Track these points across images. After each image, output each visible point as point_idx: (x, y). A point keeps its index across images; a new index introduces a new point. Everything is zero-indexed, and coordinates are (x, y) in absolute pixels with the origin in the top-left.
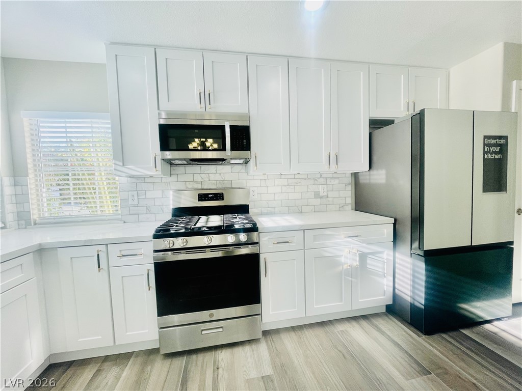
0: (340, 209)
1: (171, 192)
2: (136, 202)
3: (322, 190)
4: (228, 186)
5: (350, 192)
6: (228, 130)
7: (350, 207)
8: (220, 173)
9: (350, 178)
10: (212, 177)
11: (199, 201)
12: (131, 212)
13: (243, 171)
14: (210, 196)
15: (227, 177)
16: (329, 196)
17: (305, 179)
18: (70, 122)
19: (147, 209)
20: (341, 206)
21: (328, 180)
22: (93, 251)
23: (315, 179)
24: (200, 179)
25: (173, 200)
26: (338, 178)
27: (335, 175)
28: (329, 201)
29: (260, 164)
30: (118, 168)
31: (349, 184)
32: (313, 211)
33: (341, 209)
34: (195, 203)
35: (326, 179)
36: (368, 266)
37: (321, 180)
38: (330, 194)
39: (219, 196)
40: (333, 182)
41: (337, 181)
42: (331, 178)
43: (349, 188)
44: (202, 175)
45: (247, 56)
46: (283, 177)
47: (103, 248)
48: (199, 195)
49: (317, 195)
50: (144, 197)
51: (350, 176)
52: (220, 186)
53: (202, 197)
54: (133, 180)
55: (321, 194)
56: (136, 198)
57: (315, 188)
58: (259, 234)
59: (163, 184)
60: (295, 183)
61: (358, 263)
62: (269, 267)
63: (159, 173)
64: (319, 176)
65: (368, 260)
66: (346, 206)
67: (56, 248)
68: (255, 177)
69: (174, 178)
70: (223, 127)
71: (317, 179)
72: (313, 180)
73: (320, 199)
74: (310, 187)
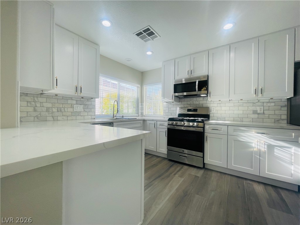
0: (275, 122)
1: (178, 108)
3: (259, 109)
4: (202, 106)
5: (286, 111)
7: (285, 122)
8: (198, 101)
10: (194, 102)
12: (166, 115)
14: (192, 110)
15: (201, 102)
16: (265, 113)
17: (246, 103)
18: (153, 87)
20: (276, 120)
22: (153, 122)
23: (253, 103)
24: (190, 103)
25: (179, 111)
26: (274, 102)
27: (271, 101)
28: (265, 116)
30: (163, 99)
31: (285, 106)
32: (252, 121)
34: (186, 112)
35: (263, 103)
36: (275, 154)
37: (259, 104)
39: (195, 110)
40: (269, 104)
41: (273, 104)
42: (268, 102)
43: (285, 108)
44: (191, 102)
45: (209, 51)
46: (231, 102)
47: (156, 122)
49: (255, 112)
50: (170, 110)
51: (286, 101)
52: (197, 106)
53: (189, 110)
54: (168, 104)
55: (259, 112)
56: (168, 110)
57: (254, 108)
58: (204, 124)
59: (176, 105)
60: (239, 105)
61: (266, 150)
62: (209, 139)
63: (173, 101)
64: (257, 101)
65: (275, 150)
66: (281, 121)
67: (147, 120)
68: (215, 102)
69: (180, 103)
70: (195, 82)
71: (255, 103)
72: (252, 104)
73: (257, 115)
74: (249, 107)
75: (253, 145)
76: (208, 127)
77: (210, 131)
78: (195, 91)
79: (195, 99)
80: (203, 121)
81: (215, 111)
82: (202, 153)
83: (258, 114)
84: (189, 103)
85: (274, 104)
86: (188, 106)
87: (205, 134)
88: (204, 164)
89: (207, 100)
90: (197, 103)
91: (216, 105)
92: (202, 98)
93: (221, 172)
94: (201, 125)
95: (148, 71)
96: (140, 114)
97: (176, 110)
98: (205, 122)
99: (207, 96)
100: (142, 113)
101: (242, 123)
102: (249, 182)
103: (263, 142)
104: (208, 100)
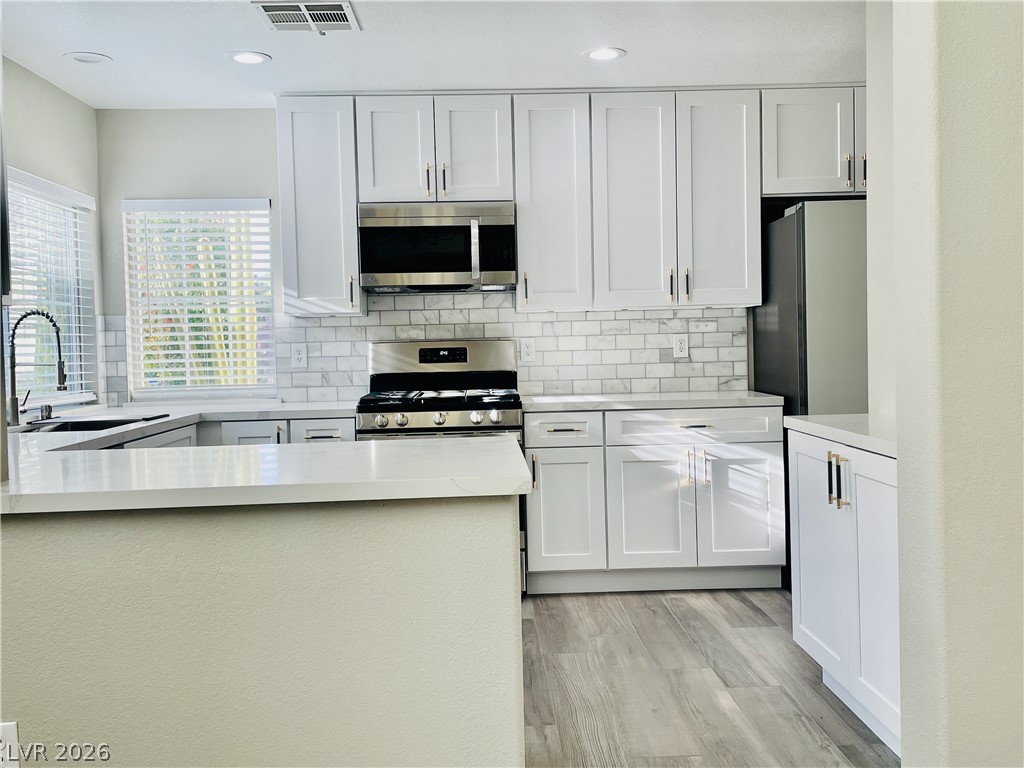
1: (370, 345)
2: (303, 364)
3: (677, 345)
4: (478, 335)
5: (745, 349)
6: (476, 232)
7: (744, 384)
8: (461, 310)
9: (745, 320)
10: (446, 317)
11: (420, 362)
12: (295, 383)
13: (508, 304)
14: (441, 353)
15: (475, 317)
16: (693, 357)
17: (639, 321)
19: (323, 376)
20: (722, 380)
21: (690, 324)
23: (662, 322)
24: (423, 321)
25: (372, 360)
26: (715, 320)
27: (708, 314)
28: (694, 369)
29: (534, 293)
31: (742, 333)
32: (658, 389)
33: (722, 387)
34: (413, 365)
35: (688, 320)
36: (730, 485)
37: (676, 325)
38: (696, 354)
39: (458, 355)
40: (703, 327)
41: (712, 326)
42: (699, 320)
43: (743, 340)
44: (427, 314)
45: (512, 95)
46: (590, 316)
47: (283, 425)
48: (421, 351)
49: (665, 356)
50: (318, 354)
51: (745, 314)
52: (460, 335)
53: (427, 355)
54: (302, 323)
55: (677, 354)
56: (304, 356)
57: (662, 341)
58: (524, 414)
59: (353, 330)
60: (617, 329)
61: (709, 478)
62: (541, 472)
63: (357, 310)
64: (670, 315)
65: (731, 474)
66: (735, 382)
67: (220, 422)
68: (532, 317)
69: (375, 318)
70: (470, 228)
71: (665, 321)
72: (657, 324)
73: (672, 365)
74: (649, 337)
75: (678, 469)
76: (536, 423)
77: (545, 438)
83: (676, 362)
85: (715, 324)
86: (416, 334)
87: (529, 453)
89: (501, 306)
90: (458, 318)
91: (536, 329)
93: (586, 594)
94: (514, 416)
97: (361, 355)
101: (629, 398)
102: (673, 596)
103: (701, 454)
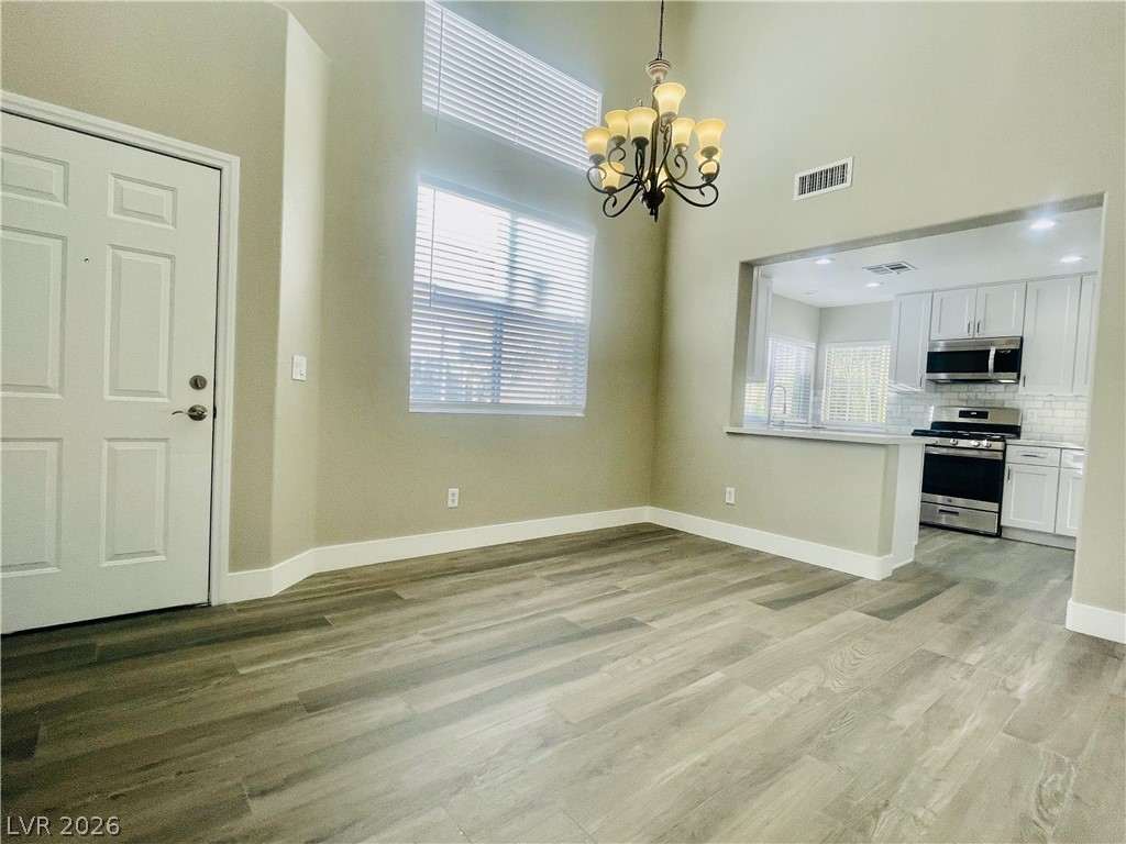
1: (933, 408)
6: (992, 353)
10: (980, 396)
11: (960, 417)
14: (973, 413)
15: (999, 397)
19: (908, 421)
24: (965, 398)
25: (934, 415)
29: (1030, 384)
30: (891, 385)
34: (956, 419)
39: (983, 415)
44: (969, 394)
48: (961, 411)
50: (907, 411)
52: (986, 405)
53: (964, 414)
54: (900, 396)
58: (1006, 445)
59: (926, 400)
62: (1014, 477)
63: (923, 390)
68: (1036, 398)
69: (938, 395)
70: (989, 351)
76: (1013, 451)
77: (1019, 459)
78: (987, 371)
79: (982, 387)
80: (1003, 439)
81: (1035, 420)
82: (997, 505)
84: (963, 396)
86: (960, 404)
87: (1007, 465)
88: (1000, 528)
89: (1016, 391)
90: (987, 397)
91: (1039, 404)
92: (1003, 386)
94: (998, 445)
95: (838, 308)
96: (810, 417)
97: (927, 412)
98: (1008, 441)
99: (1017, 383)
100: (816, 417)
104: (1020, 392)
